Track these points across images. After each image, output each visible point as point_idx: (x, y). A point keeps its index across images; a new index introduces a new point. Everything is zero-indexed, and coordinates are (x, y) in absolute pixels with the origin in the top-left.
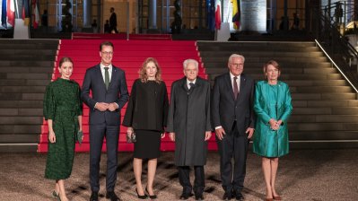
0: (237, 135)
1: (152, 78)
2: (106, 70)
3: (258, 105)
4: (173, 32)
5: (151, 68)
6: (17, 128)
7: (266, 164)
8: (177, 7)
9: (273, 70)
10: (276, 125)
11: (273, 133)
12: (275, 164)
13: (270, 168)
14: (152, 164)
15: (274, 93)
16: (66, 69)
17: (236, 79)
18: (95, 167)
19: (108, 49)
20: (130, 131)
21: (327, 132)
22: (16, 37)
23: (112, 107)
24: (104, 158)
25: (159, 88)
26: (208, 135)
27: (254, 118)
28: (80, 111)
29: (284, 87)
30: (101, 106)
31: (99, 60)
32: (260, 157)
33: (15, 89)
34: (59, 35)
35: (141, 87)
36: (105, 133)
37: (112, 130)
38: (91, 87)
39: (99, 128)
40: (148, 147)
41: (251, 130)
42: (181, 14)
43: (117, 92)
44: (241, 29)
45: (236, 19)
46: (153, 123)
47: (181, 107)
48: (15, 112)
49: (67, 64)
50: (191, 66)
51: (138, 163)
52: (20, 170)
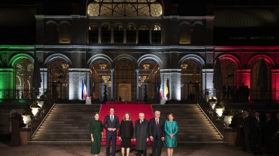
0: (158, 140)
1: (128, 120)
2: (112, 117)
3: (166, 129)
4: (144, 101)
5: (127, 116)
6: (85, 137)
7: (169, 150)
8: (146, 92)
9: (171, 117)
10: (172, 135)
11: (171, 139)
12: (172, 150)
13: (170, 151)
14: (128, 150)
15: (171, 124)
16: (97, 117)
17: (157, 120)
18: (108, 150)
19: (112, 110)
20: (120, 138)
21: (200, 138)
22: (87, 104)
23: (114, 130)
24: (111, 147)
25: (130, 123)
26: (148, 139)
27: (164, 134)
28: (102, 131)
29: (175, 123)
30: (110, 129)
31: (109, 113)
32: (167, 148)
33: (85, 122)
34: (102, 103)
35: (124, 122)
36: (111, 138)
37: (114, 138)
38: (107, 122)
39: (110, 137)
40: (126, 143)
41: (163, 138)
42: (147, 94)
43: (116, 124)
44: (170, 99)
45: (168, 96)
46: (128, 135)
47: (138, 129)
48: (84, 131)
49: (97, 115)
50: (142, 115)
51: (123, 149)
52: (84, 151)
